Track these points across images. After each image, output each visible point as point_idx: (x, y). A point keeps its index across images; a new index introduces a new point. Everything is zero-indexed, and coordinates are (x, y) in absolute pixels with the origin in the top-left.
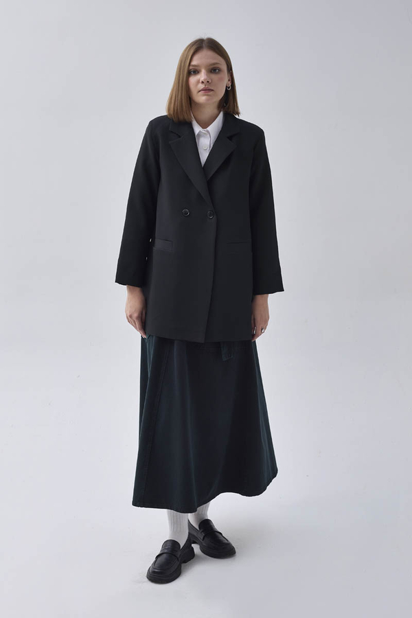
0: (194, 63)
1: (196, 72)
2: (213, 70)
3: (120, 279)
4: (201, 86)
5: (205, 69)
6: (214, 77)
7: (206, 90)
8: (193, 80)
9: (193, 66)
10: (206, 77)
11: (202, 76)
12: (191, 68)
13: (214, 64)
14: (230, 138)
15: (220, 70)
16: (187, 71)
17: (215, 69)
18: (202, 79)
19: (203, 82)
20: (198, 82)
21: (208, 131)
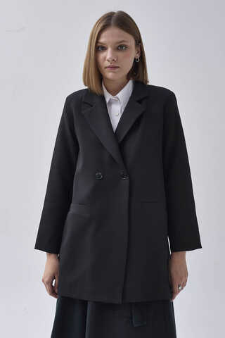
0: (102, 40)
1: (104, 48)
2: (120, 47)
4: (107, 64)
5: (111, 46)
6: (120, 54)
7: (112, 68)
8: (102, 55)
9: (101, 43)
10: (112, 55)
11: (107, 55)
12: (99, 44)
13: (121, 42)
14: (140, 102)
15: (126, 47)
17: (121, 46)
18: (108, 57)
19: (108, 61)
20: (105, 58)
21: (117, 98)
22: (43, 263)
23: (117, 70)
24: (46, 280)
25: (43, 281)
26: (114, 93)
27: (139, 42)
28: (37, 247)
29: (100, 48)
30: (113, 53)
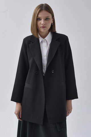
0: (39, 16)
1: (40, 19)
3: (13, 99)
4: (42, 26)
5: (43, 19)
6: (47, 22)
7: (43, 27)
11: (42, 22)
15: (49, 19)
16: (36, 19)
17: (47, 18)
19: (42, 24)
20: (40, 23)
21: (45, 39)
23: (45, 28)
24: (16, 113)
25: (15, 113)
26: (44, 37)
27: (53, 16)
28: (12, 100)
29: (38, 19)
30: (44, 22)
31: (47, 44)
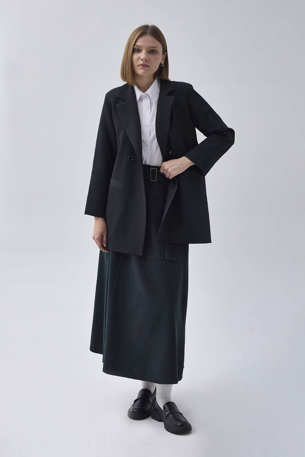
0: (138, 44)
1: (139, 51)
2: (152, 51)
3: (89, 211)
4: (141, 62)
5: (146, 50)
6: (151, 56)
7: (145, 66)
8: (136, 56)
9: (137, 46)
10: (145, 56)
11: (142, 55)
12: (135, 47)
13: (153, 47)
15: (157, 52)
16: (134, 49)
18: (142, 57)
19: (142, 60)
20: (139, 58)
21: (147, 94)
22: (92, 225)
23: (148, 68)
24: (97, 237)
25: (94, 238)
26: (144, 89)
27: (165, 50)
28: (86, 213)
29: (136, 50)
30: (146, 55)
31: (151, 103)
